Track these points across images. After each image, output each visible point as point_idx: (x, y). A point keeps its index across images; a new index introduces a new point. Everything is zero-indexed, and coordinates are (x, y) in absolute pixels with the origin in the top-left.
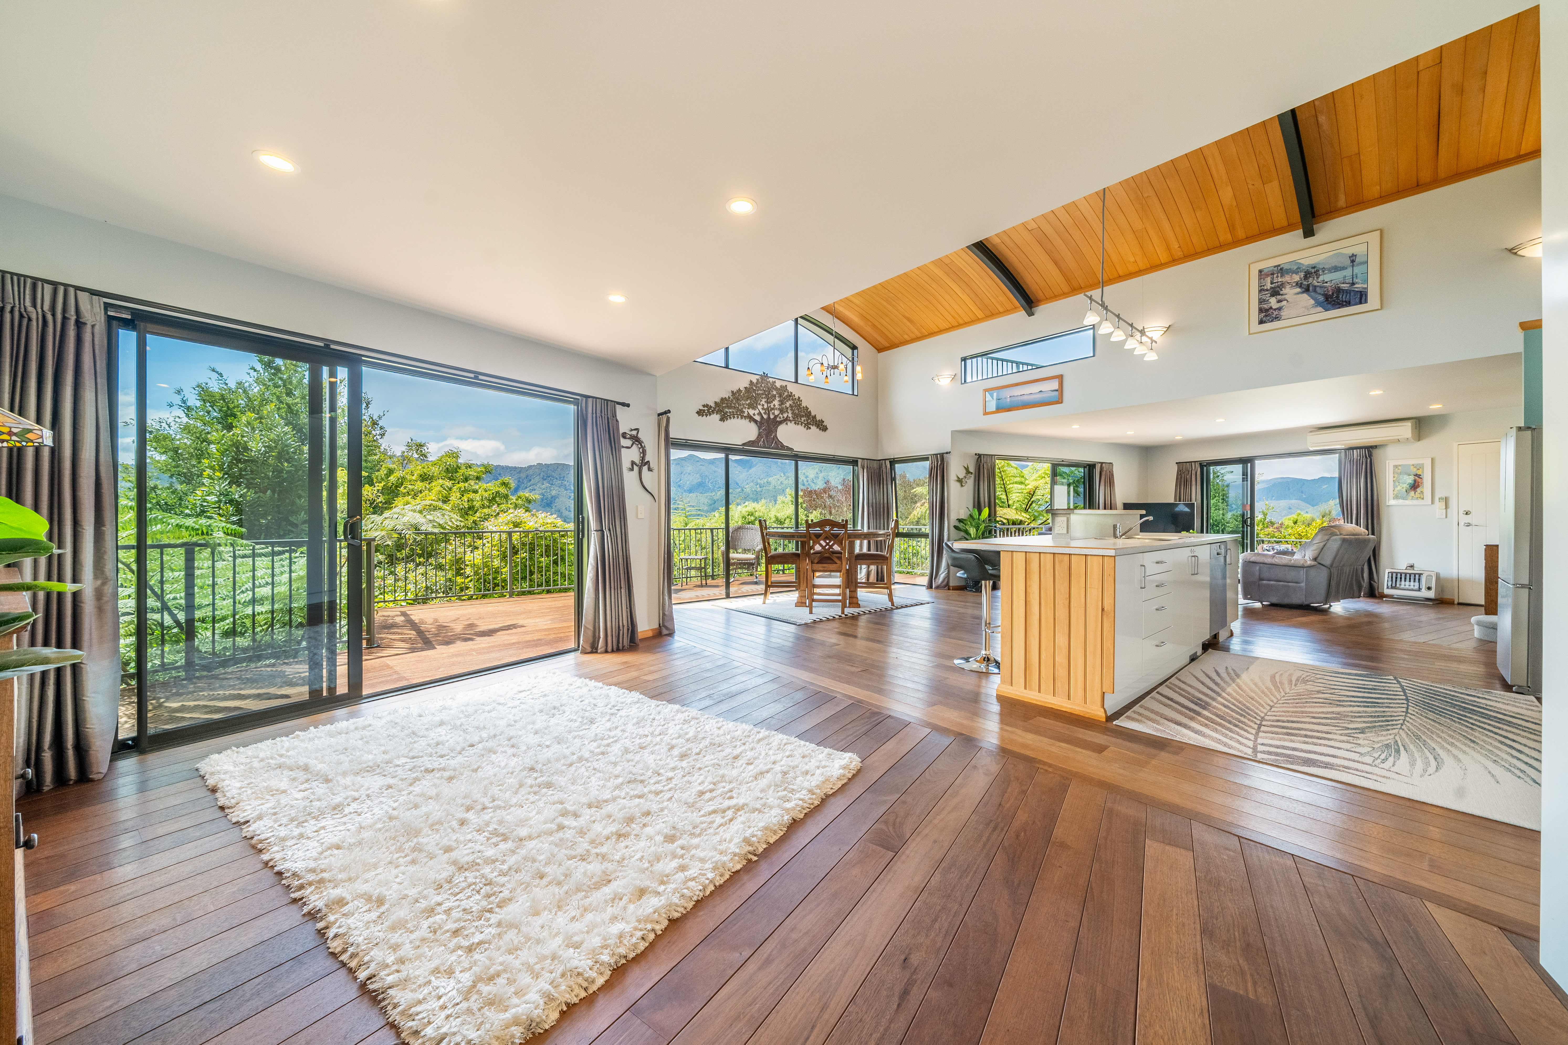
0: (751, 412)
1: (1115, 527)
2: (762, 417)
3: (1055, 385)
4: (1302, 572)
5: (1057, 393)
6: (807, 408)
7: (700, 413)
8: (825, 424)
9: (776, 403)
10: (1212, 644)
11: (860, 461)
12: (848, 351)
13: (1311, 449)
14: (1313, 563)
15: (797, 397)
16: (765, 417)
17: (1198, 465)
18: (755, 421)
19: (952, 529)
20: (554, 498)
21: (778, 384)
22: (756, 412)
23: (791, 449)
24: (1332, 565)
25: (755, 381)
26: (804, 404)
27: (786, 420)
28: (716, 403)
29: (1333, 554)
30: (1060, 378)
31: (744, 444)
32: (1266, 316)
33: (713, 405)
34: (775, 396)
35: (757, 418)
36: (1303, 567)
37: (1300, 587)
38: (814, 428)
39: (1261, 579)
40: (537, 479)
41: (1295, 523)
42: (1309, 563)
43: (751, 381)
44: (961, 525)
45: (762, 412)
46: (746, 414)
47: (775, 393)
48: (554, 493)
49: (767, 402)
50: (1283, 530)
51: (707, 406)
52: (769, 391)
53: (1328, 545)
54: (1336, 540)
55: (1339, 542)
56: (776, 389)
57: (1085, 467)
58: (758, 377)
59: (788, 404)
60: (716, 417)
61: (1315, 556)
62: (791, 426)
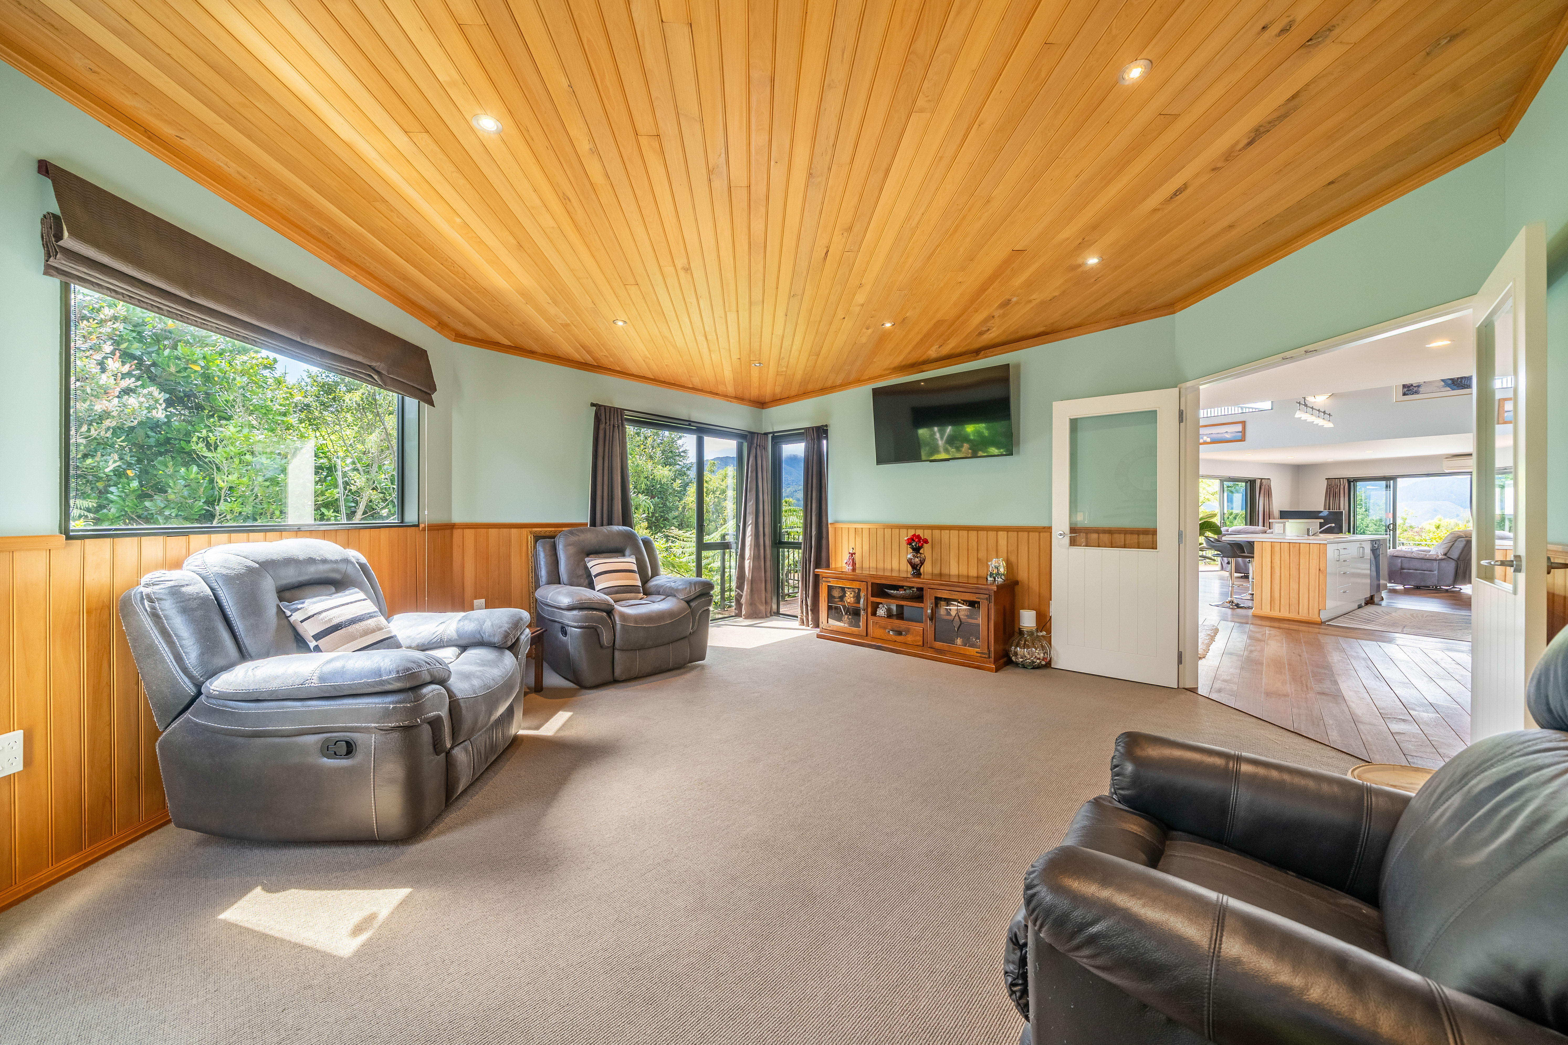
1: (1308, 530)
3: (1239, 428)
4: (1435, 564)
5: (1241, 434)
10: (1370, 601)
13: (1447, 471)
14: (1444, 557)
17: (1346, 482)
24: (1458, 559)
29: (1460, 551)
30: (1244, 423)
32: (1408, 390)
36: (1436, 560)
37: (1434, 574)
39: (1402, 569)
41: (1438, 527)
42: (1440, 557)
50: (1423, 534)
53: (1455, 544)
54: (1462, 541)
55: (1465, 543)
57: (1246, 482)
61: (1445, 552)
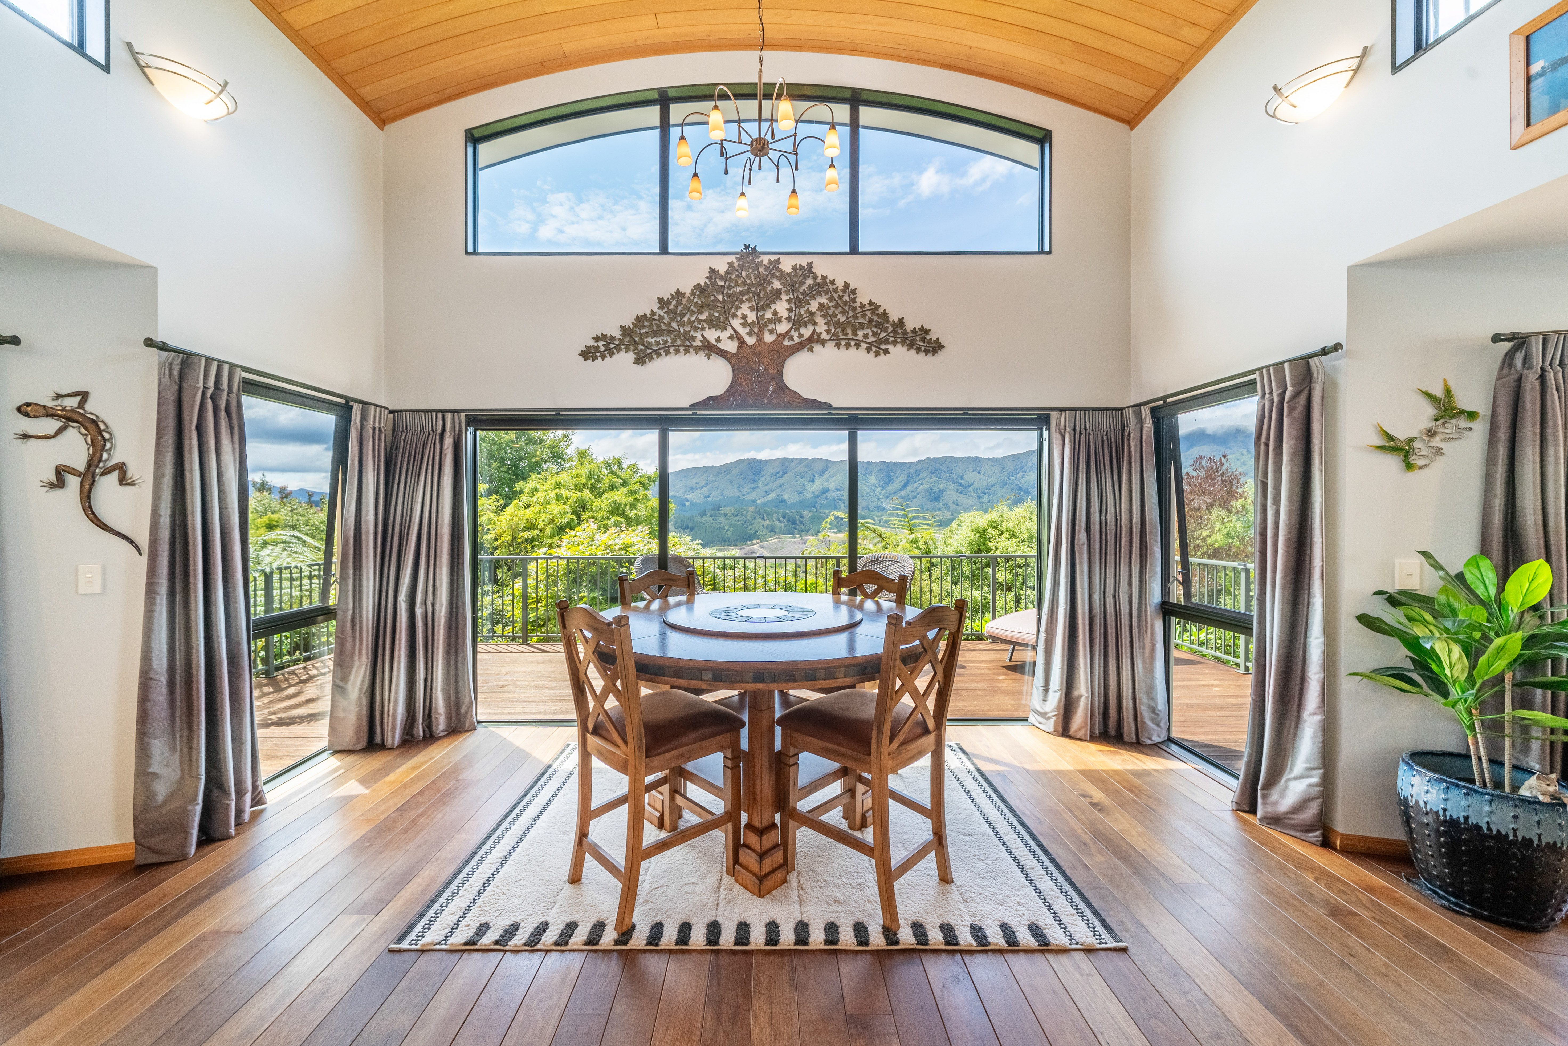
0: (711, 335)
2: (742, 342)
6: (874, 306)
7: (588, 354)
8: (933, 336)
9: (782, 307)
11: (1054, 414)
12: (1029, 151)
15: (840, 284)
16: (751, 341)
18: (722, 354)
19: (1348, 626)
20: (941, 492)
21: (787, 265)
22: (725, 335)
23: (829, 406)
25: (722, 268)
26: (863, 298)
27: (815, 339)
28: (623, 328)
31: (693, 406)
33: (617, 334)
34: (778, 293)
35: (731, 347)
38: (898, 351)
40: (925, 473)
43: (712, 271)
44: (1393, 617)
45: (743, 331)
46: (698, 343)
47: (777, 285)
48: (941, 486)
49: (757, 309)
51: (604, 337)
52: (763, 281)
56: (782, 276)
58: (732, 259)
59: (814, 306)
60: (626, 358)
62: (827, 354)
